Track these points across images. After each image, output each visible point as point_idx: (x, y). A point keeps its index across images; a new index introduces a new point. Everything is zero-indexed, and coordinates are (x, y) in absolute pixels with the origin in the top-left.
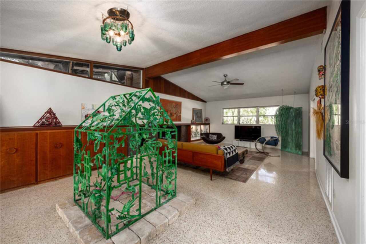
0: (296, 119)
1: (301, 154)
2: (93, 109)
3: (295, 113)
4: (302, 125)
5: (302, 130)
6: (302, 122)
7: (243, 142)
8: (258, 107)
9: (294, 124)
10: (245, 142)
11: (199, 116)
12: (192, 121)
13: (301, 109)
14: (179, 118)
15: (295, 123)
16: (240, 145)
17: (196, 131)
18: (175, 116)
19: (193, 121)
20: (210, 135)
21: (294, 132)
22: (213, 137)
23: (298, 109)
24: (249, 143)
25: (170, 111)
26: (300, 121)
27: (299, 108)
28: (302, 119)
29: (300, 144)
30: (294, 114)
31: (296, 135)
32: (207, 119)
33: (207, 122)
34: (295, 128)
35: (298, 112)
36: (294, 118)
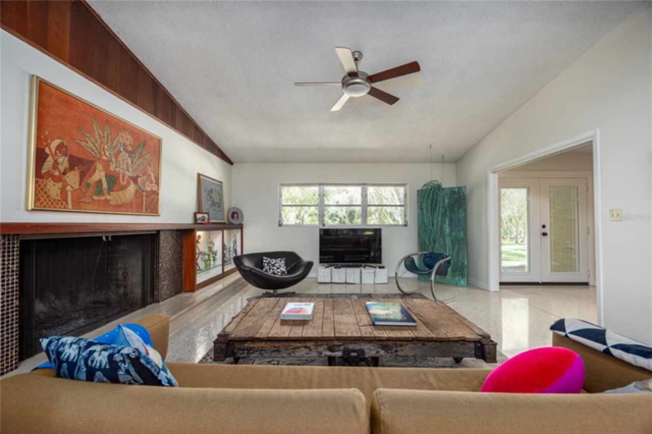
0: (452, 211)
1: (465, 284)
3: (449, 199)
4: (466, 223)
5: (465, 234)
6: (465, 217)
7: (343, 270)
8: (364, 184)
9: (447, 222)
10: (350, 270)
11: (217, 200)
12: (195, 214)
13: (463, 189)
14: (150, 203)
15: (451, 221)
16: (336, 280)
17: (210, 249)
18: (132, 188)
19: (199, 216)
20: (266, 260)
21: (448, 240)
22: (274, 265)
23: (457, 190)
24: (357, 270)
25: (107, 164)
26: (462, 215)
27: (460, 188)
28: (465, 210)
29: (463, 264)
30: (447, 201)
31: (453, 245)
32: (235, 214)
33: (235, 222)
34: (451, 230)
35: (456, 196)
36: (448, 210)
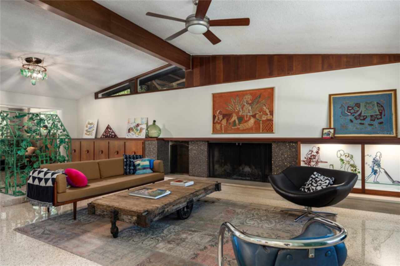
2: (135, 122)
12: (323, 130)
14: (266, 126)
25: (238, 113)
